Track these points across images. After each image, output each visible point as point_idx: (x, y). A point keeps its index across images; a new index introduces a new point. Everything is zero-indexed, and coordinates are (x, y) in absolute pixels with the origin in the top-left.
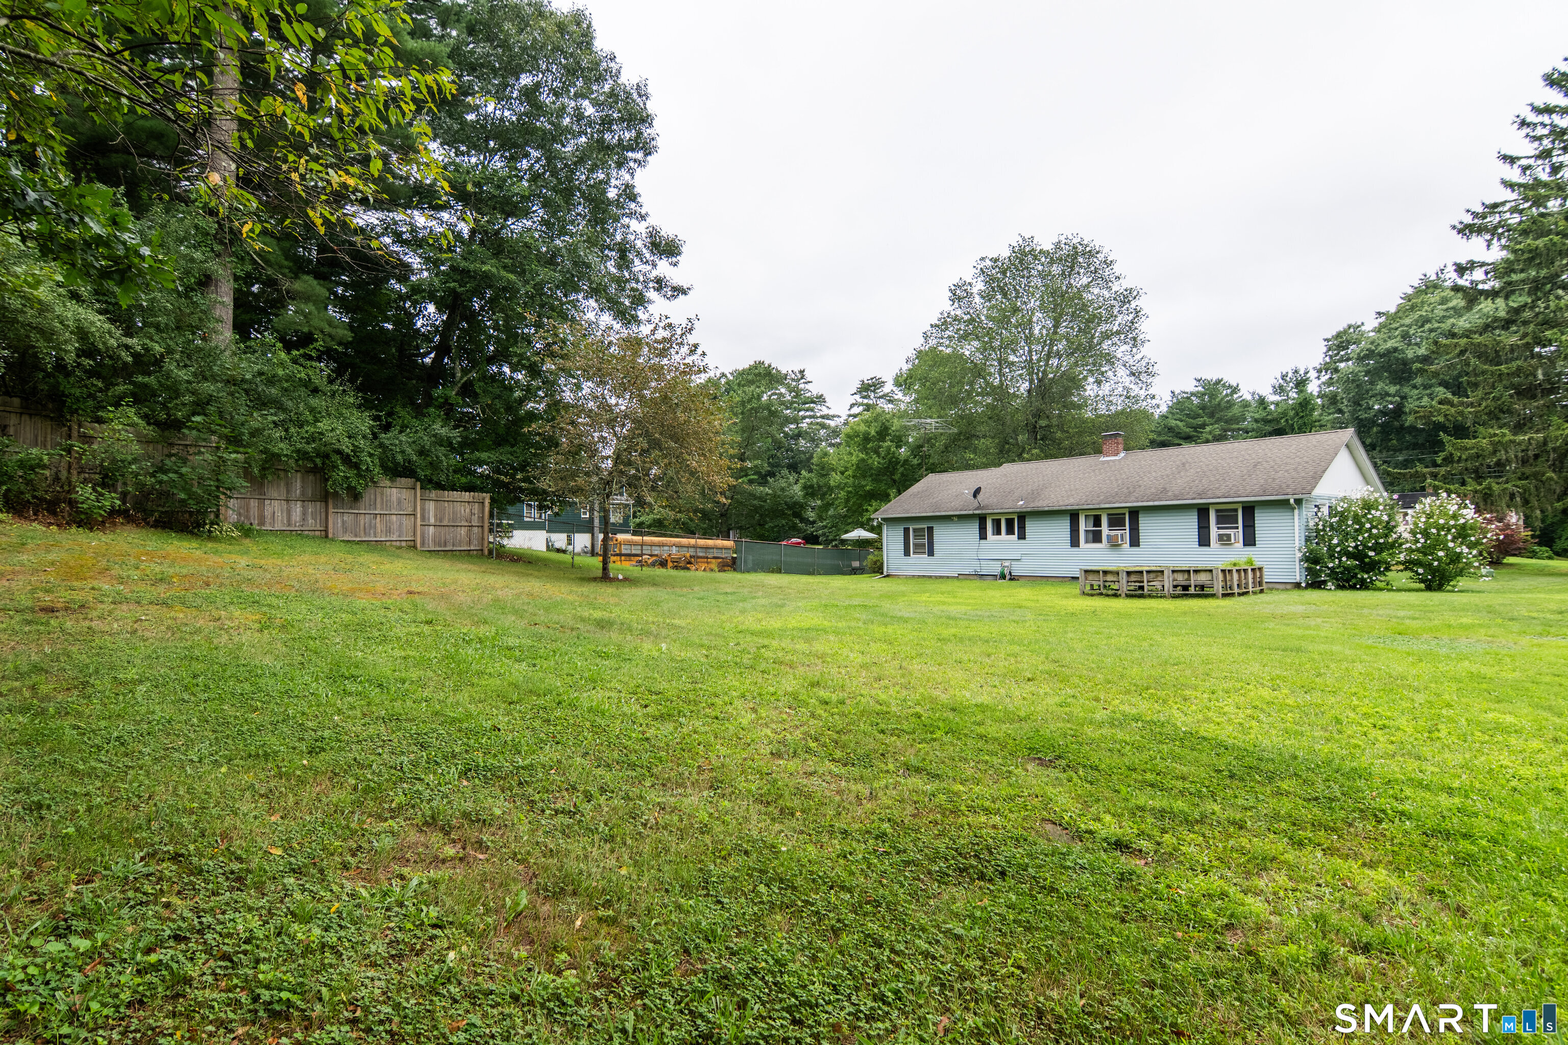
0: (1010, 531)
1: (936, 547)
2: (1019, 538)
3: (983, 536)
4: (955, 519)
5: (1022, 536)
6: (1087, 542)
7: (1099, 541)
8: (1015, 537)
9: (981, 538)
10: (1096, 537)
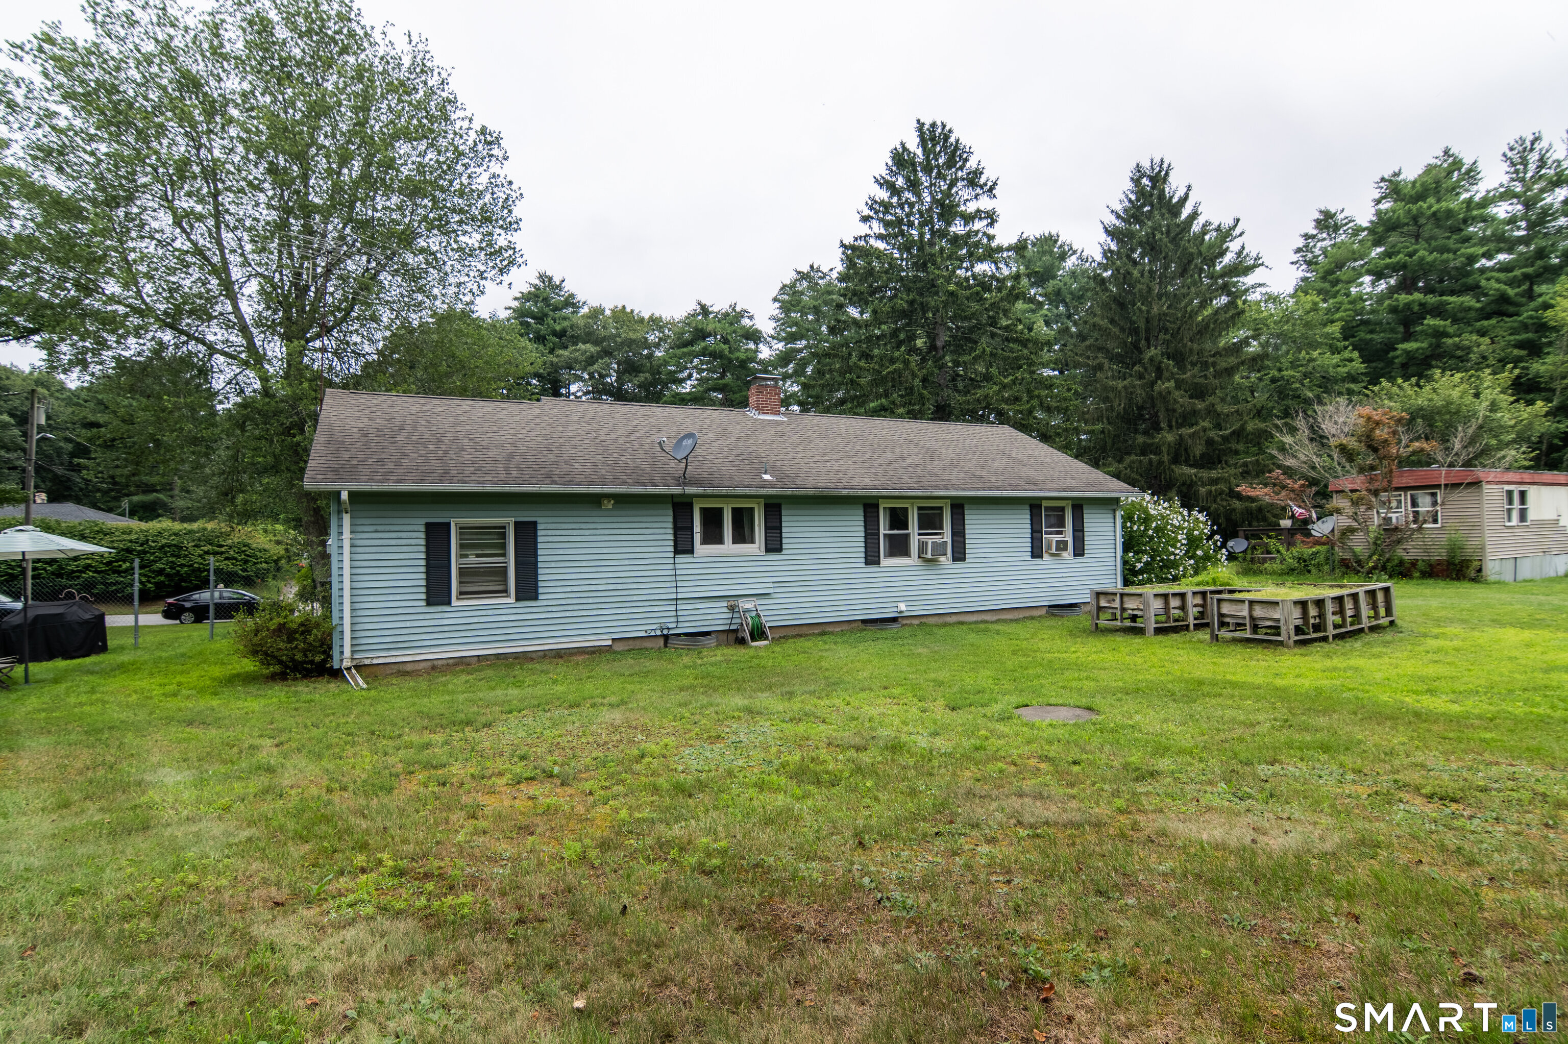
0: (742, 535)
1: (544, 574)
2: (768, 550)
3: (683, 547)
4: (609, 505)
5: (774, 546)
6: (885, 556)
7: (906, 553)
8: (756, 548)
9: (677, 551)
10: (899, 547)
